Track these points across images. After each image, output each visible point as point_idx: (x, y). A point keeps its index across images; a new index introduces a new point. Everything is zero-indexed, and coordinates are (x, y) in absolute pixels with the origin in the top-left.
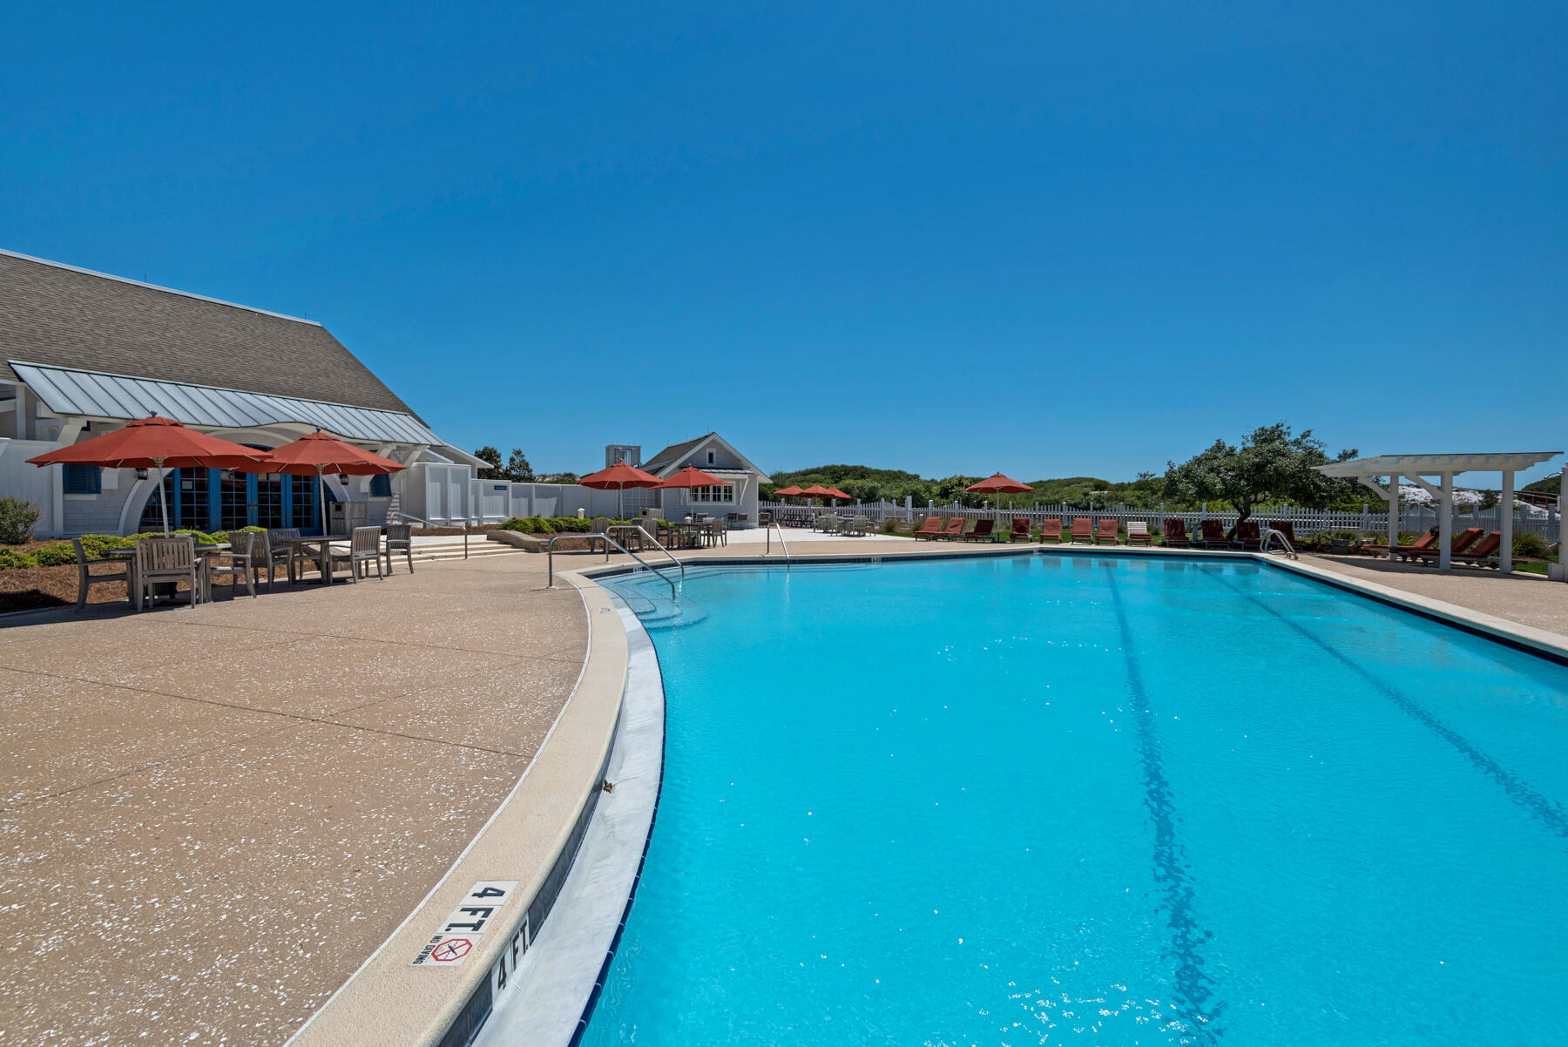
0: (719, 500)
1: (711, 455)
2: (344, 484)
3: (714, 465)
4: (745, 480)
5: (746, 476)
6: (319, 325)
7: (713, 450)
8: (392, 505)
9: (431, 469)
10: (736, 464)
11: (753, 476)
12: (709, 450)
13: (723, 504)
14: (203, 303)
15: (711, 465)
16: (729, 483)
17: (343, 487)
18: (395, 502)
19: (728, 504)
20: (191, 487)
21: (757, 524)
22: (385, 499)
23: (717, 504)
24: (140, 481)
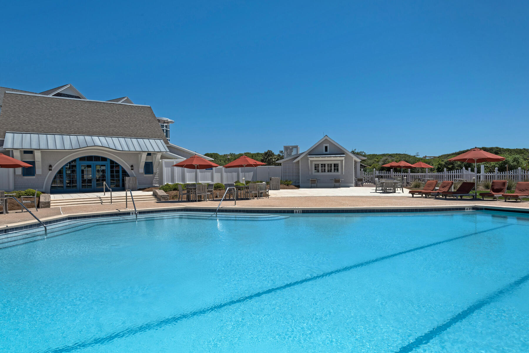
0: (331, 171)
1: (326, 147)
2: (132, 169)
3: (328, 152)
4: (343, 160)
5: (343, 158)
6: (149, 106)
7: (328, 145)
8: (155, 178)
9: (165, 162)
10: (340, 152)
11: (347, 158)
12: (325, 145)
13: (333, 173)
14: (102, 103)
15: (326, 153)
16: (336, 162)
17: (132, 171)
18: (157, 177)
19: (336, 173)
20: (70, 173)
21: (354, 185)
22: (151, 175)
23: (330, 173)
24: (50, 171)
